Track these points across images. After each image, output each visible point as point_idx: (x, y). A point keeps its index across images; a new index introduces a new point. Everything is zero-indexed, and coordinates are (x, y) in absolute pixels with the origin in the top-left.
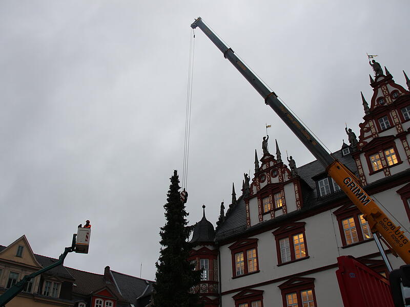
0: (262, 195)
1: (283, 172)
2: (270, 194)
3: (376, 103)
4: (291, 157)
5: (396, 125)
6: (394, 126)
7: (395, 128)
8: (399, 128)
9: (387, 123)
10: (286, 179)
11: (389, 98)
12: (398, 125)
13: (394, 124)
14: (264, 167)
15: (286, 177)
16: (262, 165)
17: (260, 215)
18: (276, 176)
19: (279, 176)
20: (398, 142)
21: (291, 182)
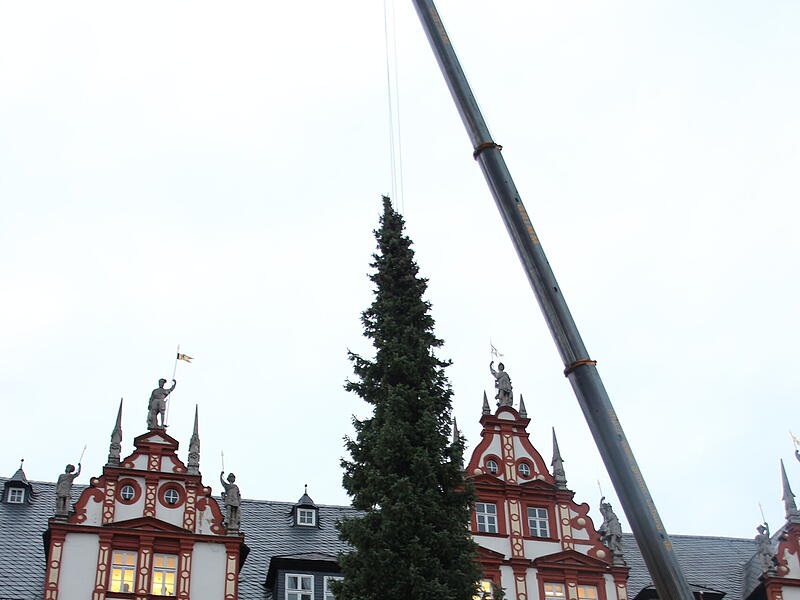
0: (117, 537)
1: (200, 506)
2: (146, 547)
3: (481, 465)
4: (232, 477)
5: (512, 536)
6: (507, 536)
7: (508, 540)
8: (518, 547)
9: (491, 520)
10: (205, 528)
11: (513, 468)
12: (517, 537)
13: (508, 533)
14: (141, 463)
15: (204, 522)
16: (135, 455)
17: (96, 591)
18: (172, 505)
19: (186, 512)
20: (507, 574)
21: (216, 542)
